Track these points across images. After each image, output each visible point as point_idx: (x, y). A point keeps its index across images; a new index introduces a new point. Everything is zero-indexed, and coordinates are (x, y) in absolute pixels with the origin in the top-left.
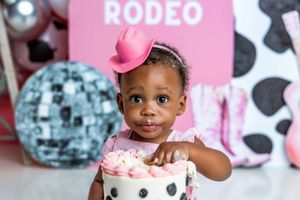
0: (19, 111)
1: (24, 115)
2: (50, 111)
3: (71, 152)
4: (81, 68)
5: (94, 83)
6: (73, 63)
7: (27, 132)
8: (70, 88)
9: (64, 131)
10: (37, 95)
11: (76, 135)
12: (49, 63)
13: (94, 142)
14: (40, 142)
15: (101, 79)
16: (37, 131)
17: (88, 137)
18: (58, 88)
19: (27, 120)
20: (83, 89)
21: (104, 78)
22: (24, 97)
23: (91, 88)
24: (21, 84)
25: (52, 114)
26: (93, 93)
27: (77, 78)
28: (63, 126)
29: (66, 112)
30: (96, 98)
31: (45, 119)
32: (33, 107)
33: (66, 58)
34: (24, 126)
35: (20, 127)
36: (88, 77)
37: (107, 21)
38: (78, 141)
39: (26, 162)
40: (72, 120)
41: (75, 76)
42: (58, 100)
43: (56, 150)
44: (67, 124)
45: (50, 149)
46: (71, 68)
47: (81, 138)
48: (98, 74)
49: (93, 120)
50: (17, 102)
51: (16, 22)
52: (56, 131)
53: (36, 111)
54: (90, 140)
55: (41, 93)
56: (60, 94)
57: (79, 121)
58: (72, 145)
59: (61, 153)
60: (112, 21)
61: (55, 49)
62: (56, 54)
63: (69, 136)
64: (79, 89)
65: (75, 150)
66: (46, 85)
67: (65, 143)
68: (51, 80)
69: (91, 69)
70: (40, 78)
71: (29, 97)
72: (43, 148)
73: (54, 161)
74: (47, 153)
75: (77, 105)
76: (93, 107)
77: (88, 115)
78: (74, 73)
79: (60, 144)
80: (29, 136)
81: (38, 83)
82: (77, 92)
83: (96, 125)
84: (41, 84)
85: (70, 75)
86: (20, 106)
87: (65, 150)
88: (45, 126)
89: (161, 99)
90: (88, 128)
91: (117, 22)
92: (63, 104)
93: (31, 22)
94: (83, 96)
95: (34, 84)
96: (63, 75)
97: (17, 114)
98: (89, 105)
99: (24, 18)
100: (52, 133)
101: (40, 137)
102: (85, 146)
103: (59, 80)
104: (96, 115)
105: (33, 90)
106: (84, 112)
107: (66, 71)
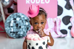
0: (6, 25)
1: (7, 26)
2: (13, 25)
3: (18, 35)
4: (20, 14)
5: (24, 18)
6: (18, 13)
7: (7, 30)
8: (18, 19)
9: (17, 29)
10: (10, 21)
11: (20, 31)
12: (13, 13)
13: (24, 32)
14: (11, 32)
15: (25, 17)
16: (10, 30)
17: (22, 31)
18: (15, 19)
19: (7, 27)
20: (21, 19)
21: (26, 16)
22: (7, 21)
23: (23, 19)
24: (6, 18)
25: (14, 25)
26: (24, 20)
27: (20, 17)
28: (16, 28)
29: (17, 25)
30: (24, 22)
31: (12, 27)
32: (9, 24)
33: (17, 12)
34: (7, 29)
35: (6, 29)
36: (22, 16)
37: (27, 3)
38: (20, 32)
39: (8, 37)
40: (18, 27)
41: (19, 16)
42: (15, 22)
43: (15, 34)
44: (17, 28)
45: (13, 34)
46: (18, 14)
47: (21, 31)
48: (25, 16)
49: (23, 27)
50: (5, 23)
51: (4, 3)
52: (15, 30)
53: (10, 25)
54: (23, 32)
55: (11, 20)
56: (15, 21)
57: (20, 27)
58: (19, 33)
59: (16, 35)
60: (28, 3)
61: (14, 10)
62: (14, 11)
63: (18, 31)
64: (20, 19)
65: (19, 34)
67: (17, 32)
68: (13, 17)
69: (23, 14)
70: (11, 17)
71: (8, 21)
72: (12, 34)
73: (14, 37)
74: (12, 35)
75: (20, 23)
76: (23, 24)
77: (22, 26)
78: (19, 15)
79: (16, 33)
80: (8, 31)
81: (10, 18)
82: (20, 20)
83: (24, 28)
84: (11, 18)
85: (18, 16)
86: (6, 24)
87: (17, 34)
88: (12, 28)
89: (42, 23)
90: (22, 29)
91: (29, 3)
92: (16, 23)
93: (8, 3)
94: (21, 21)
95: (9, 18)
96: (16, 16)
97: (5, 26)
98: (23, 23)
99: (6, 2)
100: (14, 30)
101: (11, 31)
102: (22, 33)
103: (15, 17)
104: (24, 26)
105: (9, 20)
106: (21, 25)
107: (17, 15)
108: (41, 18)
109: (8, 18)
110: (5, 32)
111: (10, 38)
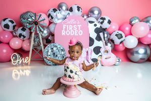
0: (44, 54)
4: (57, 44)
8: (55, 49)
10: (48, 50)
15: (61, 47)
18: (53, 49)
24: (44, 48)
25: (51, 54)
26: (60, 50)
27: (56, 47)
29: (54, 54)
31: (49, 55)
32: (47, 53)
33: (54, 42)
36: (59, 46)
37: (62, 34)
39: (45, 64)
44: (54, 56)
46: (55, 45)
49: (60, 56)
51: (43, 35)
57: (57, 56)
62: (52, 42)
64: (57, 49)
66: (50, 48)
70: (48, 47)
71: (46, 51)
74: (50, 62)
75: (56, 52)
77: (58, 54)
86: (44, 52)
89: (77, 52)
91: (65, 35)
92: (53, 52)
93: (47, 35)
98: (59, 52)
99: (45, 34)
103: (53, 47)
108: (77, 48)
109: (46, 48)
110: (43, 61)
111: (48, 65)
